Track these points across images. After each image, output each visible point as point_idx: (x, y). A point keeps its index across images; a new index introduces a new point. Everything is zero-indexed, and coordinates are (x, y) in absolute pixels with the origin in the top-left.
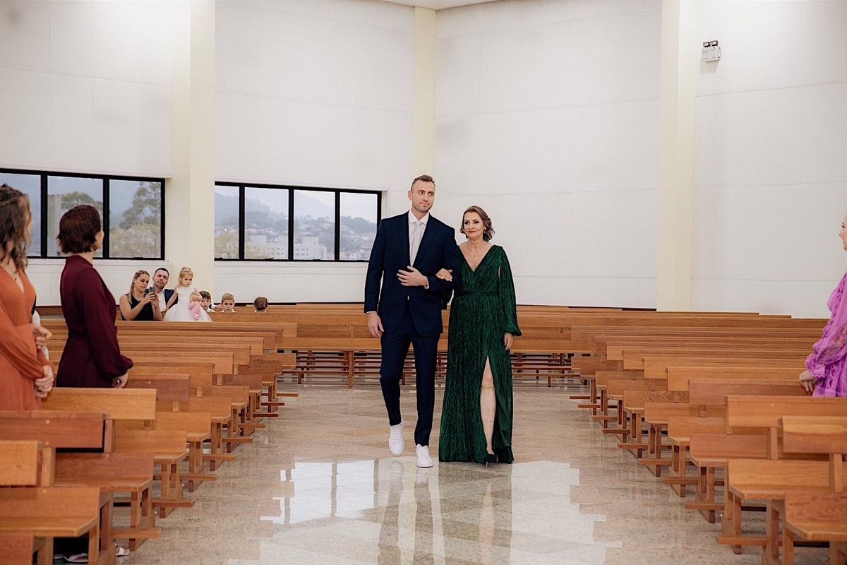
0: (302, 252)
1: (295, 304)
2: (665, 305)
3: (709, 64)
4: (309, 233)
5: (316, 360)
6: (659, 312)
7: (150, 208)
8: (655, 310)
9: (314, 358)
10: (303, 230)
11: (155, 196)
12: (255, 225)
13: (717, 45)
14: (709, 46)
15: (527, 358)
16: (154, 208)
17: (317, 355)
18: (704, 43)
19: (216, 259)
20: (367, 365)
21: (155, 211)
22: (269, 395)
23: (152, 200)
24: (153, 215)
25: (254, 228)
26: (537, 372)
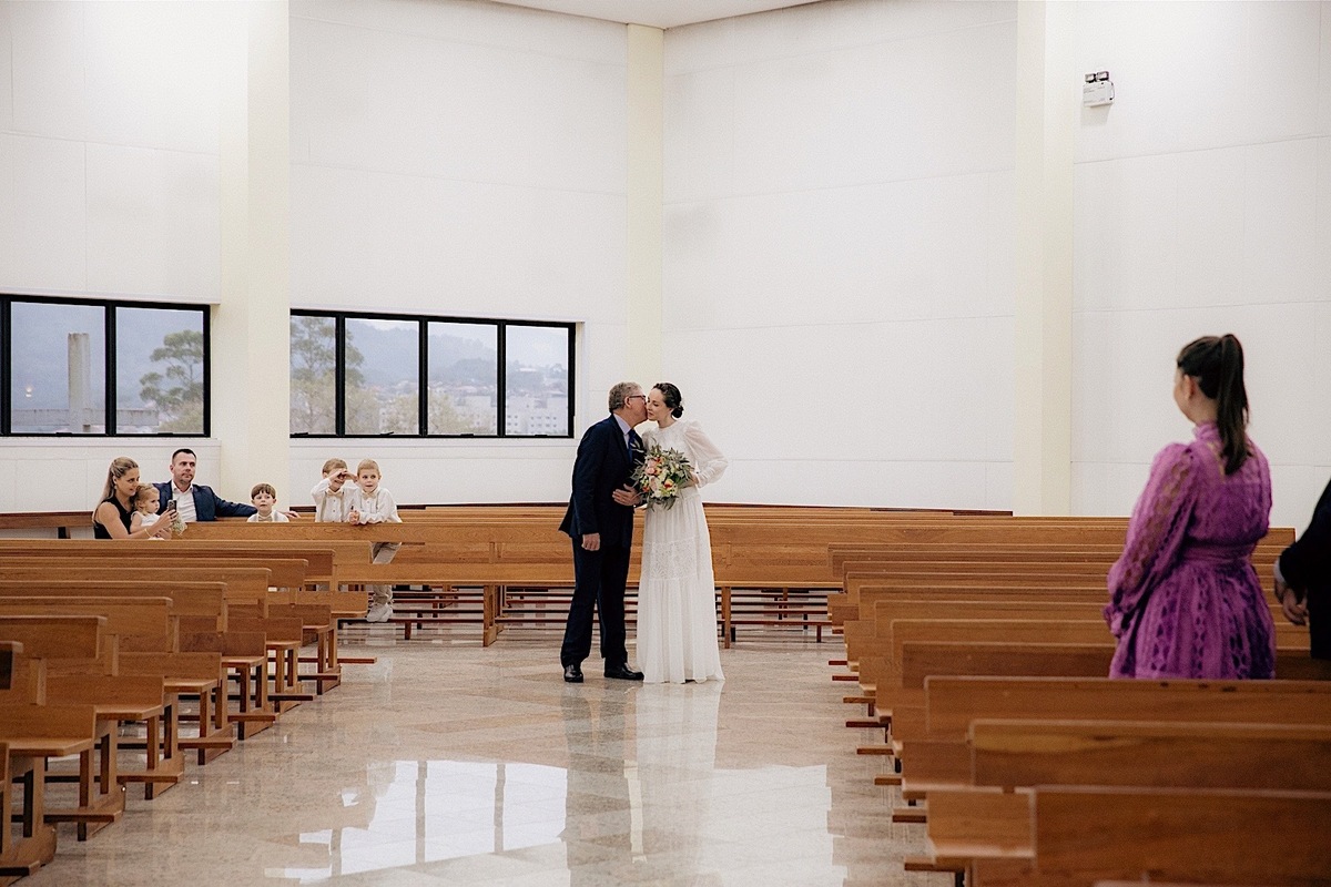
0: (548, 422)
1: (423, 507)
2: (1028, 505)
3: (1096, 110)
4: (559, 393)
5: (460, 598)
6: (1016, 518)
7: (302, 354)
8: (1011, 513)
9: (456, 596)
10: (549, 388)
11: (310, 336)
12: (473, 380)
13: (1107, 79)
14: (1095, 80)
15: (811, 593)
16: (309, 355)
17: (461, 591)
18: (1087, 76)
19: (292, 436)
20: (548, 607)
21: (311, 359)
22: (319, 661)
23: (306, 343)
24: (307, 366)
25: (473, 385)
26: (806, 618)
